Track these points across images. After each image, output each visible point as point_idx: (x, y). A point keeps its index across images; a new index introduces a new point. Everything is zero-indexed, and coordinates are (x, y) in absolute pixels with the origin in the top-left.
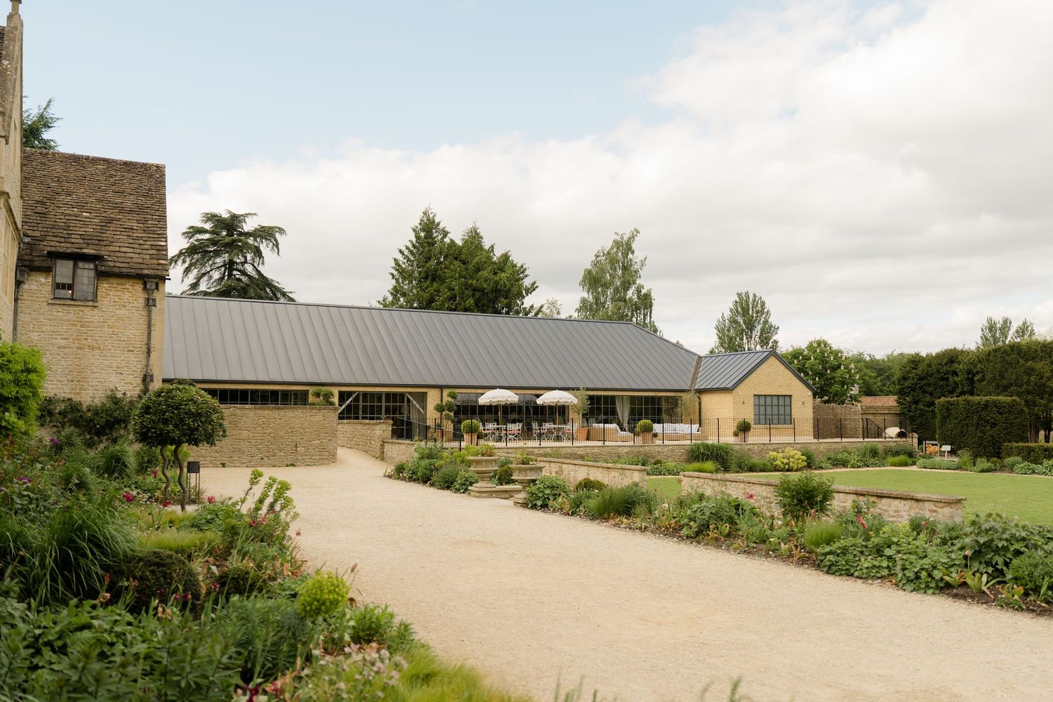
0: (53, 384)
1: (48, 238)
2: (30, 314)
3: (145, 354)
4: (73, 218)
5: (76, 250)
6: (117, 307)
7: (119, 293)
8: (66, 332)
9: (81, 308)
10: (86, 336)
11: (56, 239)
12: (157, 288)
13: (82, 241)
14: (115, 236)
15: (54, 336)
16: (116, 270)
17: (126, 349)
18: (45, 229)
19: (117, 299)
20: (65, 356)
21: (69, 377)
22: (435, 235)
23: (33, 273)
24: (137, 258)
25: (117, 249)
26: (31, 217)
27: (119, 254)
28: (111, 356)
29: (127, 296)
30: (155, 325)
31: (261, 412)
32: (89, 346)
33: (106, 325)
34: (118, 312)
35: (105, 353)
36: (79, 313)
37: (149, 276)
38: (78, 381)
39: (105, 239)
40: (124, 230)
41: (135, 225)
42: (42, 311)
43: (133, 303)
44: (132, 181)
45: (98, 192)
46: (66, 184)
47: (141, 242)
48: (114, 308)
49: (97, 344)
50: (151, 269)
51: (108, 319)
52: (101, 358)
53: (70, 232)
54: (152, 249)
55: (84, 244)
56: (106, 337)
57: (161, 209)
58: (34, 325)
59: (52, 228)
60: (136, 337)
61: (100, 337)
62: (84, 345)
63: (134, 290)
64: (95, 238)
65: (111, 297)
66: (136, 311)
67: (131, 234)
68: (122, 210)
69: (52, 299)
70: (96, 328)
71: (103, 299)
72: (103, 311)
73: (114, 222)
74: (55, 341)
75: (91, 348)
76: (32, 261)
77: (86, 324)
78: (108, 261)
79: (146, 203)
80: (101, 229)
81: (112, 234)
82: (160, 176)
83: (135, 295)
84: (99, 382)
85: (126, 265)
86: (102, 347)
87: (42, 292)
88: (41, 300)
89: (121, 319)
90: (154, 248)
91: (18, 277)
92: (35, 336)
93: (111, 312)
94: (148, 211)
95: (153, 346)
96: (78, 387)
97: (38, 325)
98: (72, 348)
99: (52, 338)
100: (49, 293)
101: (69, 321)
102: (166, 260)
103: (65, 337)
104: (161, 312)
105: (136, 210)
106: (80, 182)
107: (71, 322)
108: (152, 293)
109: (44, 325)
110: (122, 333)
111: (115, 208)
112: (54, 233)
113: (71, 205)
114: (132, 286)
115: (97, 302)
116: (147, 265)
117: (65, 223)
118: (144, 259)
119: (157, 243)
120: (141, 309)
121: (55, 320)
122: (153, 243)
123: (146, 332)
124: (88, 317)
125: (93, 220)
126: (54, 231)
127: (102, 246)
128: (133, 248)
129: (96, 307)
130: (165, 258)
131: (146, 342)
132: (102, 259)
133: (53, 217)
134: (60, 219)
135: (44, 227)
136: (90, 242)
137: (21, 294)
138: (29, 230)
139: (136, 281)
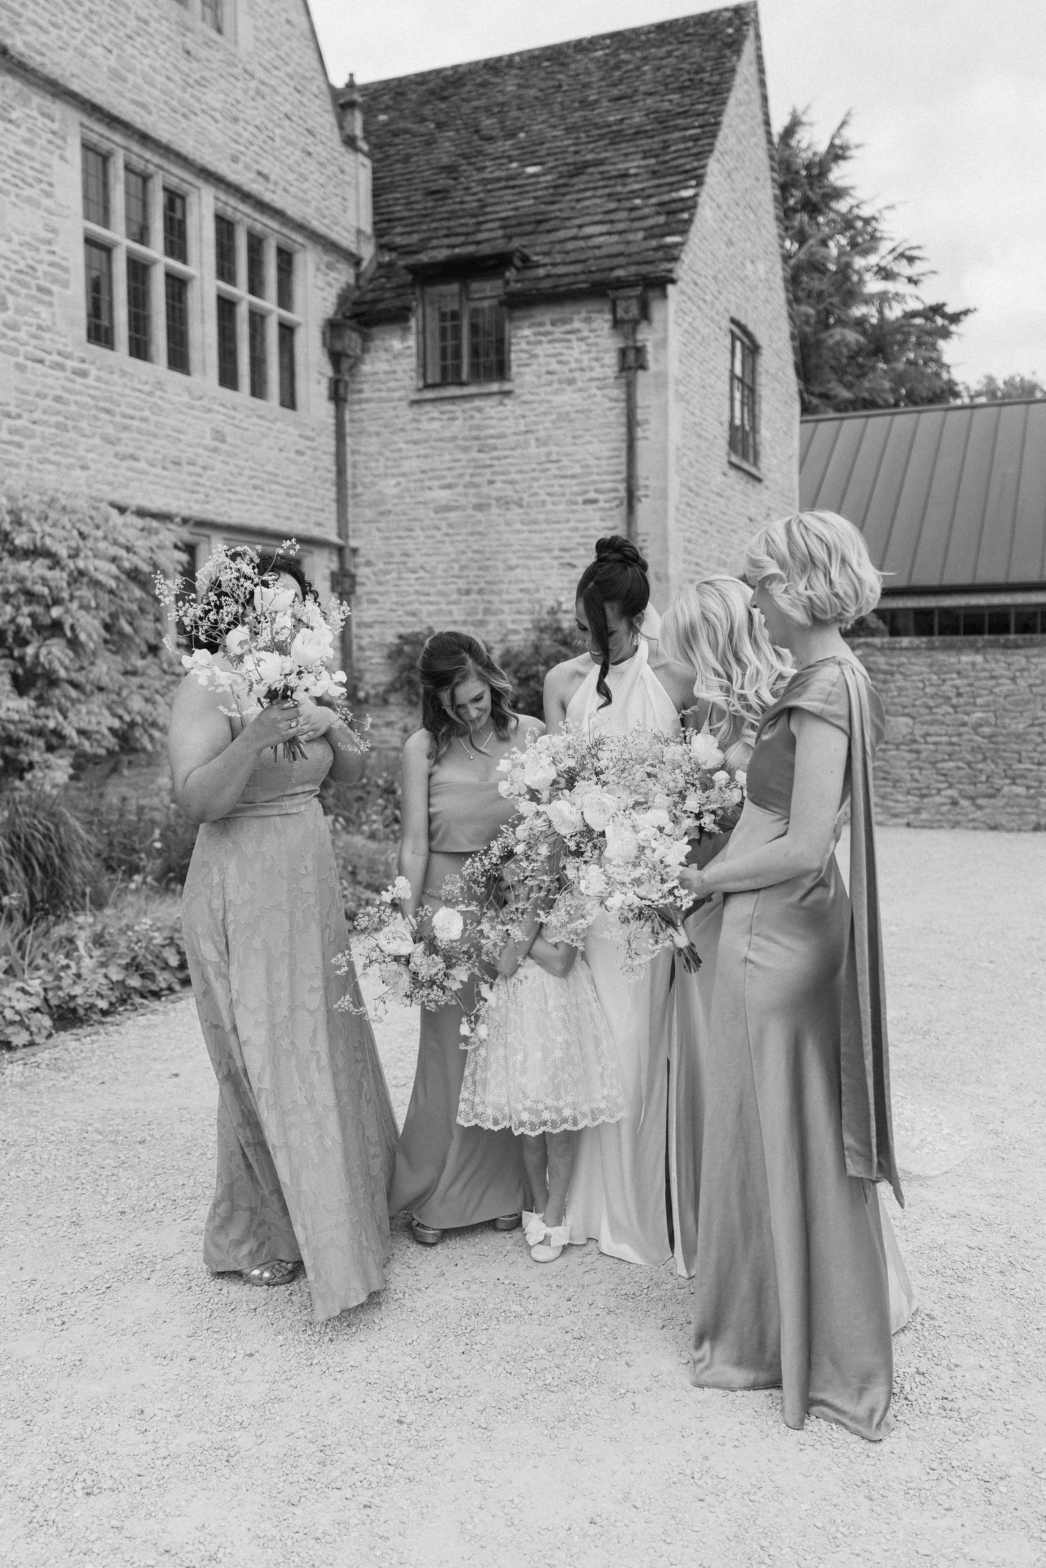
0: (431, 603)
1: (435, 242)
2: (378, 434)
3: (624, 509)
4: (503, 184)
6: (556, 386)
7: (559, 347)
8: (450, 469)
9: (477, 403)
10: (493, 474)
11: (447, 241)
12: (645, 315)
13: (500, 233)
14: (579, 206)
15: (427, 483)
16: (546, 284)
17: (580, 499)
18: (434, 225)
19: (554, 366)
20: (451, 531)
21: (462, 584)
23: (375, 330)
24: (610, 243)
25: (574, 232)
27: (570, 246)
28: (547, 521)
29: (576, 352)
30: (647, 422)
31: (951, 659)
32: (498, 500)
33: (530, 436)
34: (558, 400)
35: (533, 513)
36: (472, 417)
37: (621, 284)
38: (481, 592)
39: (553, 215)
40: (605, 183)
41: (633, 165)
42: (399, 423)
43: (592, 369)
45: (576, 110)
46: (515, 113)
47: (638, 202)
48: (548, 389)
49: (516, 491)
50: (638, 264)
51: (536, 423)
52: (525, 528)
53: (481, 219)
54: (658, 214)
55: (504, 236)
56: (534, 470)
57: (713, 109)
58: (387, 459)
59: (448, 219)
60: (603, 462)
61: (522, 472)
62: (489, 497)
63: (591, 331)
64: (532, 219)
65: (542, 360)
66: (599, 388)
67: (619, 189)
68: (616, 137)
69: (419, 390)
70: (512, 449)
71: (522, 369)
72: (524, 403)
73: (590, 170)
74: (429, 495)
75: (505, 503)
76: (375, 301)
77: (491, 441)
78: (538, 266)
79: (679, 105)
80: (553, 195)
81: (571, 201)
82: (738, 30)
83: (596, 344)
84: (522, 590)
85: (577, 268)
86: (525, 496)
87: (400, 375)
88: (396, 395)
89: (564, 417)
90: (666, 208)
91: (328, 342)
92: (389, 487)
93: (541, 402)
94: (679, 122)
95: (642, 482)
96: (481, 607)
97: (395, 460)
98: (463, 508)
99: (422, 489)
100: (414, 374)
101: (455, 438)
102: (684, 233)
103: (449, 480)
104: (662, 382)
105: (649, 127)
106: (544, 102)
107: (460, 442)
108: (634, 331)
109: (408, 458)
110: (568, 455)
111: (602, 137)
112: (448, 228)
113: (508, 157)
114: (588, 320)
115: (509, 380)
116: (630, 255)
117: (479, 200)
118: (628, 243)
119: (674, 195)
120: (612, 381)
121: (425, 441)
122: (666, 198)
123: (624, 445)
124: (493, 422)
125: (542, 179)
126: (452, 223)
127: (541, 232)
128: (612, 222)
129: (507, 394)
130: (683, 228)
131: (623, 475)
132: (526, 262)
133: (461, 192)
134: (474, 194)
135: (434, 221)
136: (518, 230)
137: (358, 387)
138: (402, 234)
139: (594, 305)
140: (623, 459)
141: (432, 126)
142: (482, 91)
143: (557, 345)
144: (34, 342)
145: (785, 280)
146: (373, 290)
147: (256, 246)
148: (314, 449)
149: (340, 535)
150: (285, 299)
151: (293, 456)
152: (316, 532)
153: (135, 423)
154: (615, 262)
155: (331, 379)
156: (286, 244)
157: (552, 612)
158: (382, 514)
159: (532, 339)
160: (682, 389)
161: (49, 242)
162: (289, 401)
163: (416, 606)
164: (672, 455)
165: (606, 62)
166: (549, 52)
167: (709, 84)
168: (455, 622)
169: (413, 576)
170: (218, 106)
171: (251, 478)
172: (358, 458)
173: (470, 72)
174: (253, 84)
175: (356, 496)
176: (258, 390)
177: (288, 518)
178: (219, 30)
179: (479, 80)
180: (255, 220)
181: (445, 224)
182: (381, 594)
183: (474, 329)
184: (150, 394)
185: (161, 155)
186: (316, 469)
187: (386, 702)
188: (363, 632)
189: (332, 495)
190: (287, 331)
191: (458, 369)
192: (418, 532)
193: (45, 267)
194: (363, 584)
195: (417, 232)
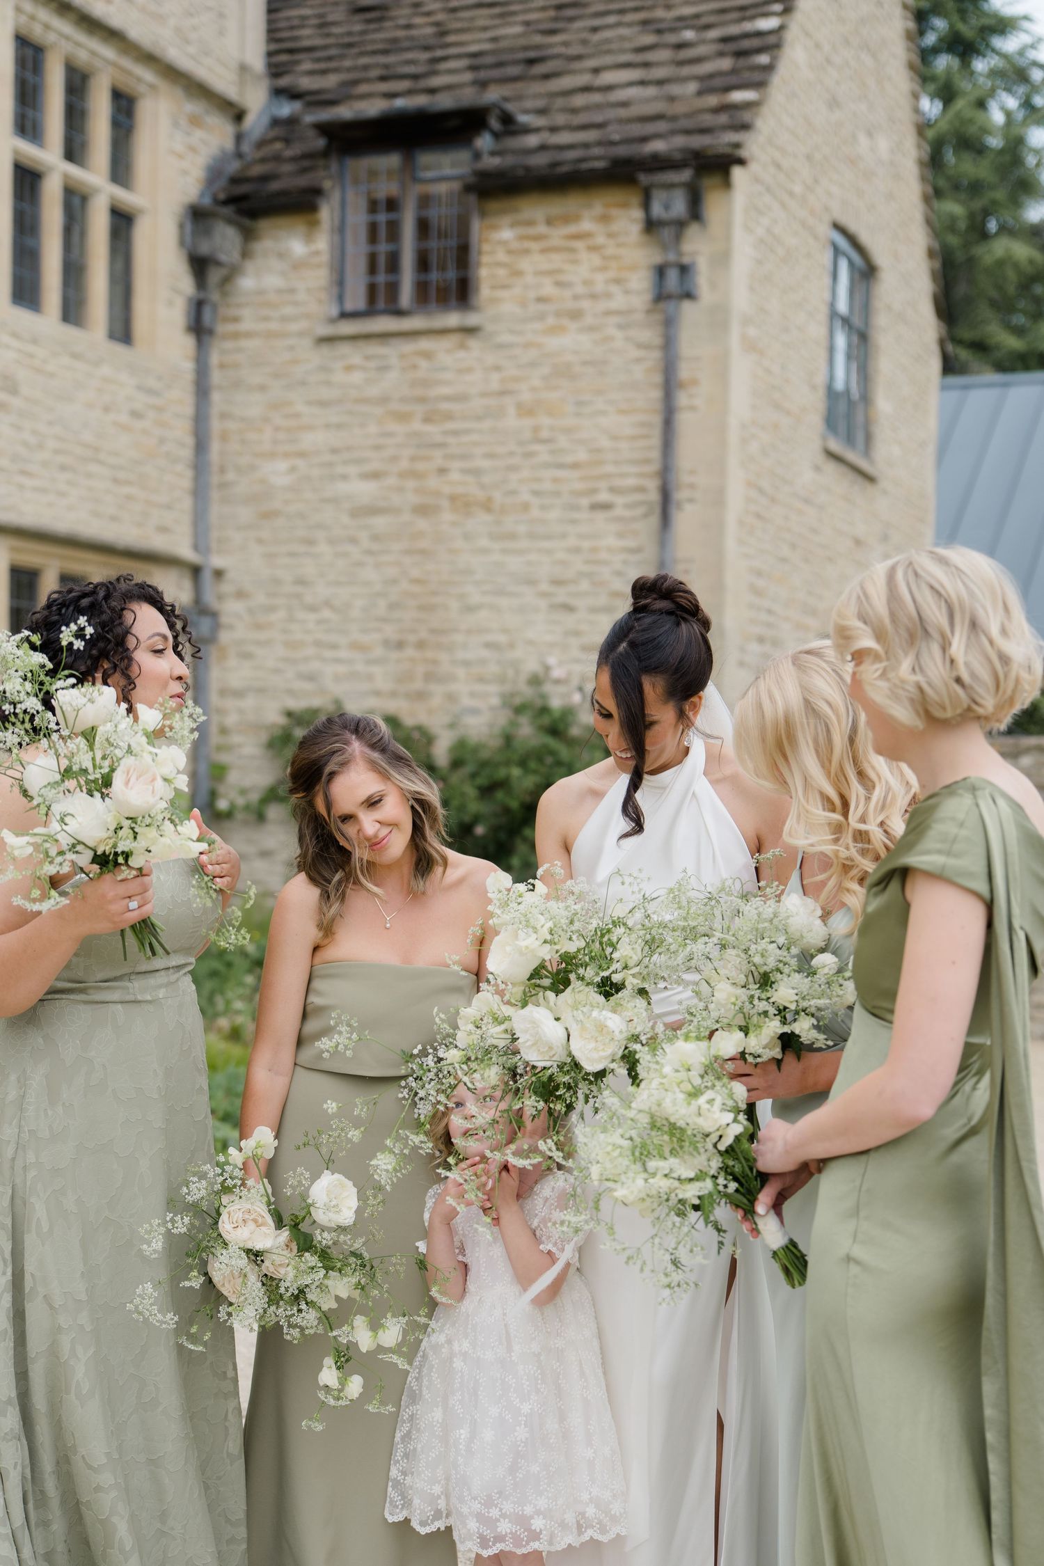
0: (338, 661)
2: (262, 388)
3: (655, 520)
5: (400, 103)
6: (551, 321)
7: (557, 260)
8: (378, 448)
9: (425, 344)
10: (446, 457)
11: (383, 87)
12: (695, 212)
13: (468, 77)
14: (596, 37)
15: (340, 469)
16: (540, 160)
17: (585, 502)
18: (363, 60)
19: (548, 289)
20: (375, 547)
21: (390, 632)
23: (264, 225)
24: (644, 99)
25: (584, 79)
27: (579, 100)
28: (532, 536)
29: (583, 268)
30: (695, 382)
32: (453, 498)
34: (553, 343)
35: (509, 522)
36: (415, 367)
37: (660, 163)
38: (421, 645)
39: (556, 51)
42: (299, 371)
43: (608, 296)
47: (689, 35)
48: (537, 326)
49: (482, 487)
50: (688, 132)
51: (518, 379)
52: (496, 546)
53: (439, 53)
54: (721, 54)
55: (475, 83)
56: (511, 454)
58: (277, 429)
59: (385, 52)
60: (623, 445)
61: (490, 456)
62: (438, 494)
63: (610, 235)
64: (520, 56)
65: (530, 279)
66: (620, 327)
67: (660, 13)
69: (332, 321)
70: (479, 418)
71: (499, 293)
72: (499, 346)
74: (342, 488)
75: (462, 504)
76: (265, 179)
77: (445, 406)
78: (527, 130)
80: (556, 19)
81: (584, 29)
83: (616, 258)
84: (488, 645)
85: (590, 136)
86: (498, 496)
87: (303, 296)
88: (294, 327)
89: (563, 372)
90: (732, 47)
91: (188, 239)
92: (278, 472)
93: (528, 345)
95: (685, 478)
96: (420, 670)
97: (289, 430)
98: (398, 511)
99: (332, 479)
100: (325, 295)
101: (384, 400)
102: (760, 85)
103: (375, 466)
104: (720, 318)
107: (395, 406)
108: (678, 238)
109: (310, 428)
110: (569, 431)
112: (386, 66)
114: (605, 219)
115: (476, 309)
116: (674, 118)
117: (437, 24)
118: (672, 99)
119: (748, 26)
120: (639, 316)
121: (339, 402)
122: (734, 30)
123: (657, 420)
124: (449, 376)
126: (391, 59)
127: (532, 78)
128: (646, 65)
129: (470, 331)
130: (760, 79)
131: (655, 466)
132: (509, 124)
133: (406, 11)
134: (428, 14)
135: (362, 54)
136: (496, 73)
137: (232, 312)
138: (311, 73)
139: (614, 195)
140: (656, 441)
143: (556, 257)
145: (921, 163)
146: (263, 160)
147: (77, 83)
148: (160, 409)
149: (196, 547)
150: (121, 170)
151: (124, 418)
152: (158, 543)
154: (650, 128)
155: (190, 300)
156: (127, 85)
157: (535, 681)
158: (268, 515)
159: (515, 245)
160: (752, 332)
162: (122, 331)
163: (315, 666)
164: (733, 437)
168: (377, 693)
169: (312, 617)
171: (57, 452)
172: (231, 425)
175: (223, 485)
176: (72, 312)
177: (114, 519)
180: (78, 44)
181: (382, 59)
182: (259, 644)
183: (423, 227)
186: (162, 441)
187: (261, 817)
188: (230, 703)
189: (186, 483)
190: (122, 220)
191: (393, 290)
192: (323, 548)
194: (231, 627)
195: (336, 70)
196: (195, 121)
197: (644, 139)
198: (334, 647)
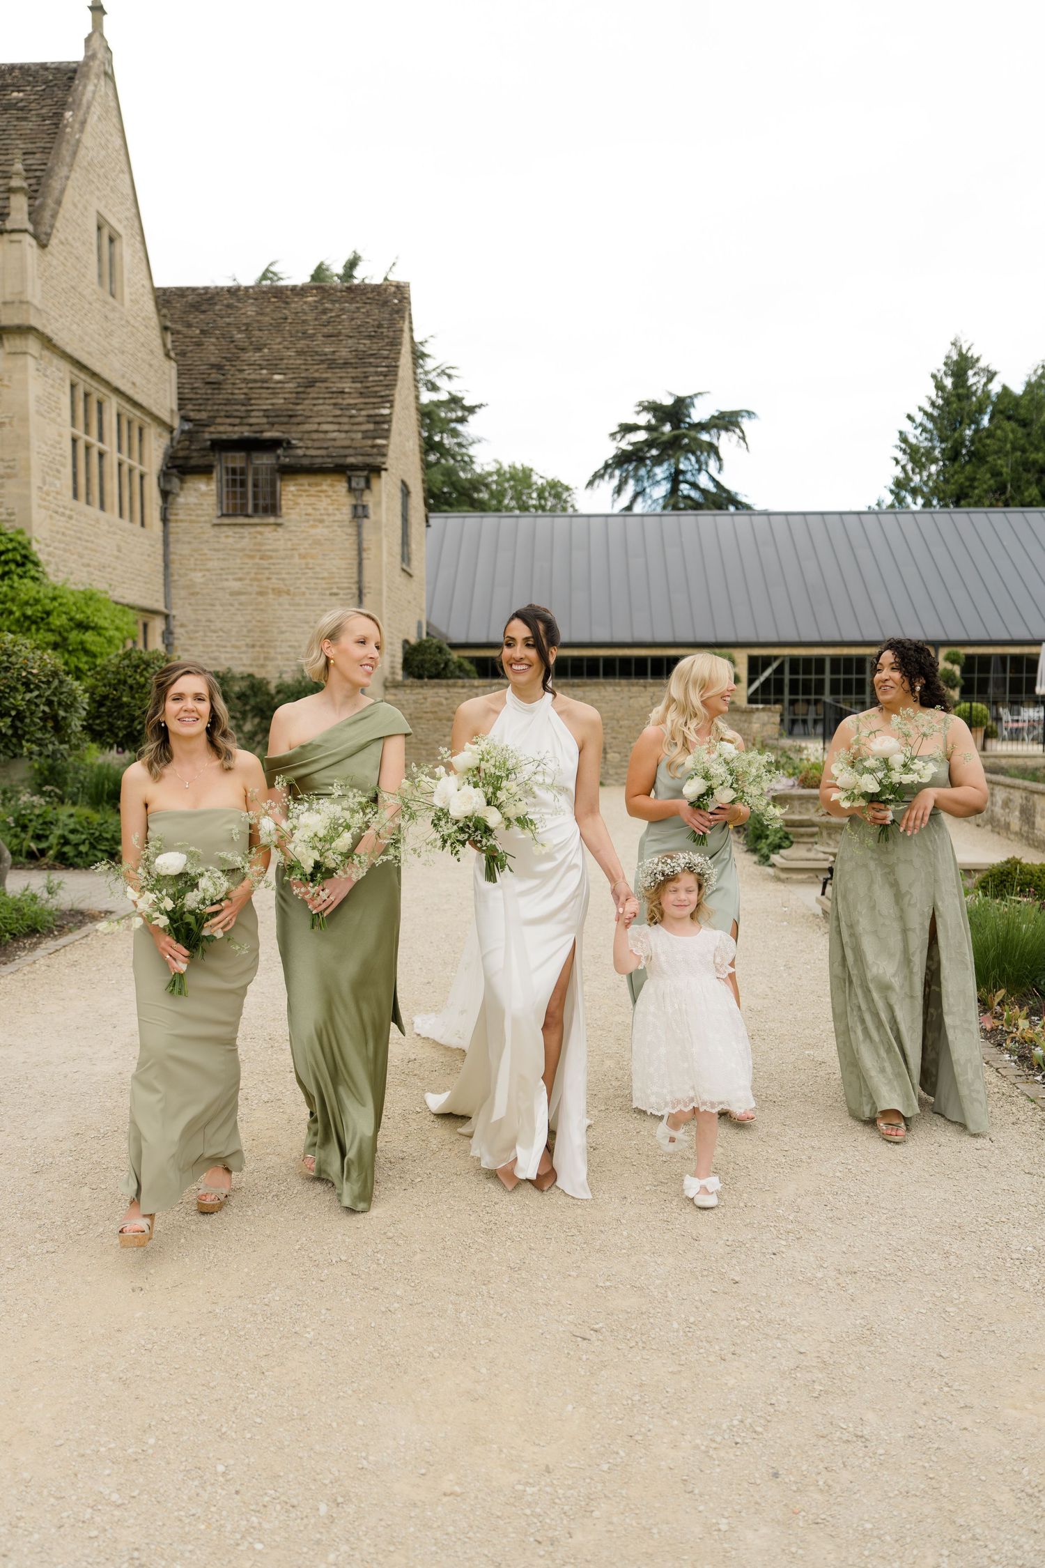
0: (227, 652)
2: (189, 543)
4: (259, 385)
5: (252, 435)
6: (311, 523)
7: (313, 500)
8: (241, 569)
9: (259, 529)
10: (270, 573)
11: (229, 421)
12: (368, 485)
13: (264, 420)
14: (315, 408)
15: (225, 577)
16: (306, 462)
17: (328, 592)
18: (216, 407)
19: (310, 511)
21: (249, 641)
22: (971, 381)
23: (188, 477)
24: (341, 438)
25: (315, 427)
26: (199, 391)
27: (315, 436)
28: (306, 605)
29: (324, 503)
30: (369, 549)
32: (273, 589)
33: (295, 552)
34: (313, 531)
35: (297, 599)
36: (255, 537)
37: (352, 467)
38: (262, 646)
39: (300, 413)
40: (330, 395)
41: (347, 386)
42: (205, 537)
43: (334, 515)
44: (356, 315)
45: (301, 339)
46: (257, 333)
47: (354, 412)
48: (306, 524)
49: (286, 585)
50: (362, 455)
51: (299, 545)
52: (292, 608)
53: (249, 408)
54: (369, 422)
55: (268, 423)
56: (297, 573)
57: (392, 356)
58: (196, 560)
59: (225, 404)
60: (342, 571)
61: (289, 573)
62: (267, 587)
63: (334, 492)
64: (285, 413)
65: (302, 506)
66: (339, 527)
67: (340, 401)
68: (332, 364)
70: (283, 559)
71: (290, 511)
72: (291, 531)
73: (318, 384)
74: (226, 584)
75: (278, 592)
76: (187, 458)
77: (269, 553)
78: (297, 448)
79: (370, 348)
80: (296, 398)
81: (310, 404)
82: (400, 301)
83: (337, 500)
84: (290, 646)
85: (323, 452)
86: (292, 589)
87: (205, 507)
89: (317, 542)
90: (372, 419)
91: (162, 484)
92: (198, 577)
93: (303, 532)
94: (372, 360)
95: (367, 585)
96: (262, 656)
97: (202, 560)
98: (250, 594)
99: (221, 580)
100: (215, 507)
101: (243, 550)
102: (387, 437)
103: (240, 575)
104: (378, 526)
105: (353, 361)
106: (277, 327)
107: (247, 552)
108: (362, 495)
109: (210, 560)
110: (320, 565)
111: (322, 362)
112: (227, 411)
113: (259, 365)
114: (332, 486)
115: (281, 516)
116: (356, 448)
117: (245, 394)
118: (352, 440)
119: (377, 411)
120: (347, 523)
121: (223, 550)
122: (372, 412)
123: (355, 562)
124: (270, 542)
125: (286, 385)
126: (228, 408)
127: (293, 424)
129: (279, 525)
130: (386, 434)
131: (356, 579)
132: (288, 445)
133: (230, 386)
134: (240, 389)
135: (215, 404)
136: (276, 420)
137: (175, 511)
138: (193, 410)
139: (337, 477)
140: (355, 570)
141: (198, 332)
142: (230, 312)
143: (313, 499)
144: (55, 502)
146: (182, 449)
147: (130, 428)
148: (154, 552)
149: (166, 607)
150: (141, 462)
151: (146, 557)
152: (156, 606)
153: (89, 545)
154: (347, 452)
155: (162, 508)
156: (142, 424)
158: (193, 594)
159: (296, 493)
160: (386, 529)
161: (59, 443)
162: (144, 522)
163: (217, 654)
164: (384, 569)
165: (316, 308)
166: (273, 291)
167: (388, 337)
168: (244, 665)
169: (215, 635)
170: (117, 345)
171: (131, 573)
172: (178, 558)
173: (218, 294)
174: (130, 328)
175: (175, 581)
176: (132, 518)
178: (113, 296)
179: (225, 302)
180: (131, 412)
181: (224, 407)
182: (191, 645)
183: (255, 485)
184: (94, 526)
185: (98, 382)
186: (156, 565)
189: (162, 581)
190: (142, 477)
191: (244, 506)
192: (218, 607)
193: (58, 458)
194: (178, 639)
195: (205, 410)
196: (160, 436)
197: (346, 456)
198: (225, 647)
